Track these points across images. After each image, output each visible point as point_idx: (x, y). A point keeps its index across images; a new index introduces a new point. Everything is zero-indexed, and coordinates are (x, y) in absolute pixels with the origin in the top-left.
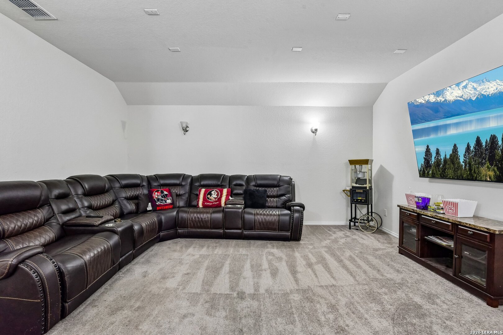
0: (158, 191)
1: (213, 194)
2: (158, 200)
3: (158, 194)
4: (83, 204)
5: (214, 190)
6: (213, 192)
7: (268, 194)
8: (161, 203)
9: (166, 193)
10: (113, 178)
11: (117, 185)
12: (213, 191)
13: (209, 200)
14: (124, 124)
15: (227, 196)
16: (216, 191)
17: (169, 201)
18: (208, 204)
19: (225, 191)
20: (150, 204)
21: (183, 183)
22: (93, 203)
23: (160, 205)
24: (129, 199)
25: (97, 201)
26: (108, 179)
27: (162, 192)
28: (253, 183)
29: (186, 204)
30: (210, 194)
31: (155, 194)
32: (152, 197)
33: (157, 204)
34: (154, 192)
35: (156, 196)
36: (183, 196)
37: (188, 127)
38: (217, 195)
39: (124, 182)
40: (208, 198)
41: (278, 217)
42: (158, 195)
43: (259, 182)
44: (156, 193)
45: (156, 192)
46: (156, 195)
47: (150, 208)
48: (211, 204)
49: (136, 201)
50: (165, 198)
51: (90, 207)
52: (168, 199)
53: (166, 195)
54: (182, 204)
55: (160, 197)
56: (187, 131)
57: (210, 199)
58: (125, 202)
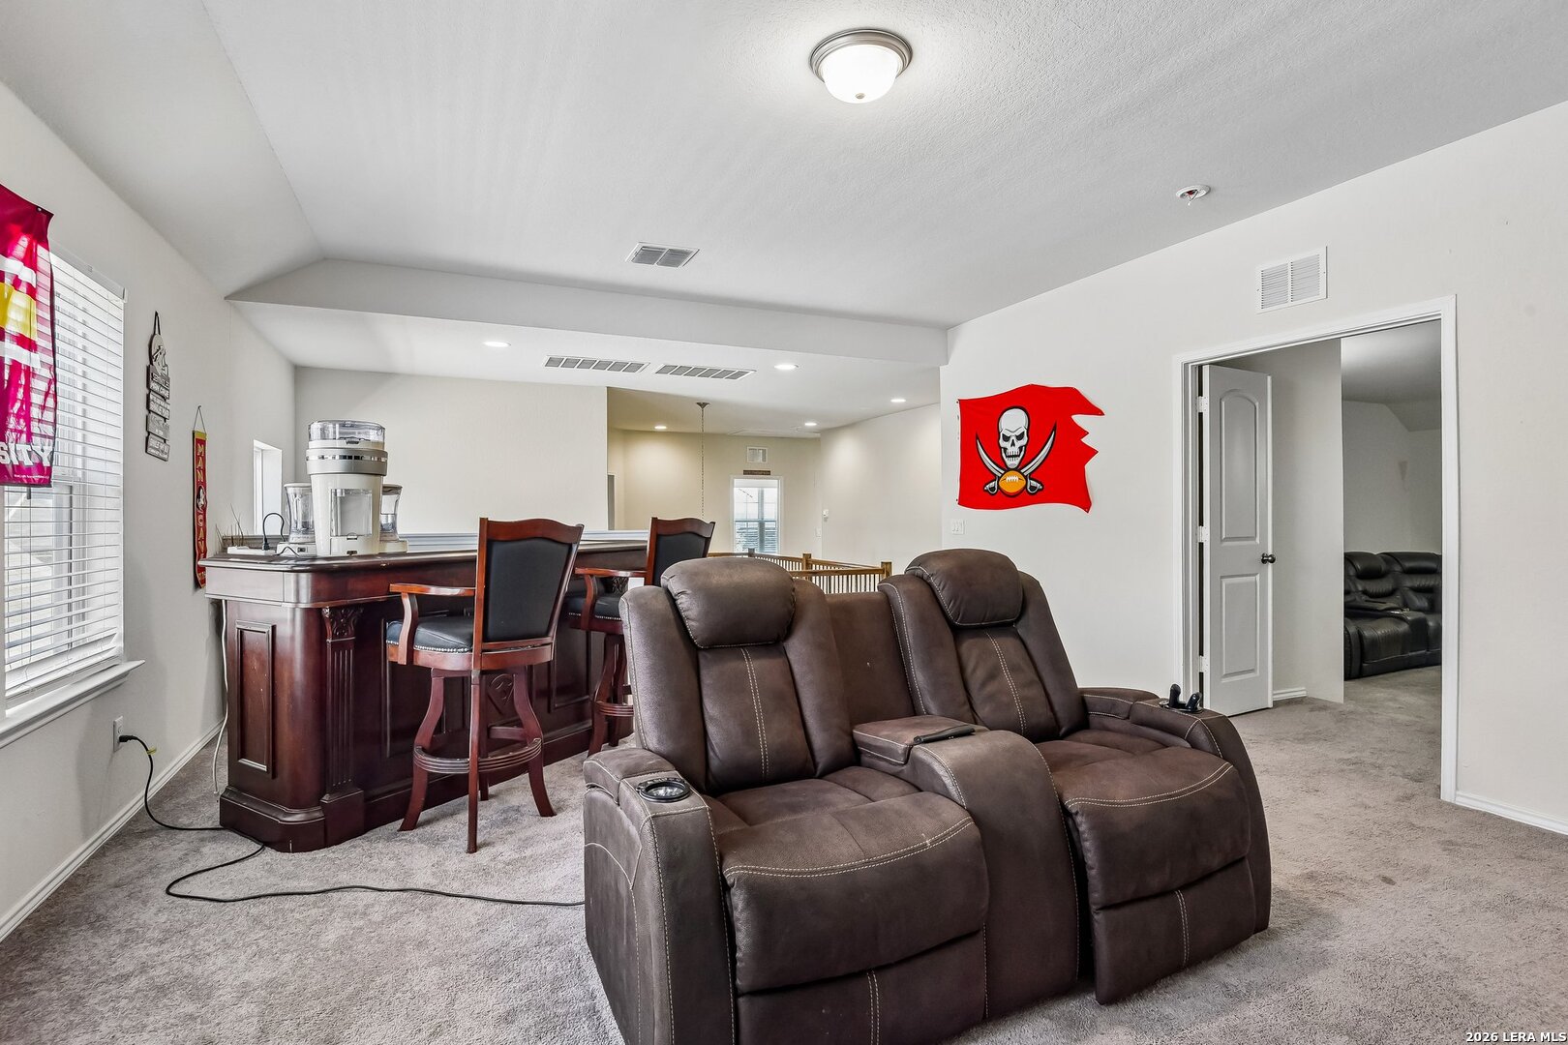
4: (1356, 587)
10: (1392, 558)
11: (1397, 568)
14: (1402, 466)
22: (1367, 588)
24: (1418, 590)
25: (1375, 586)
26: (1385, 560)
39: (1408, 565)
49: (1430, 596)
51: (1365, 592)
58: (1411, 595)
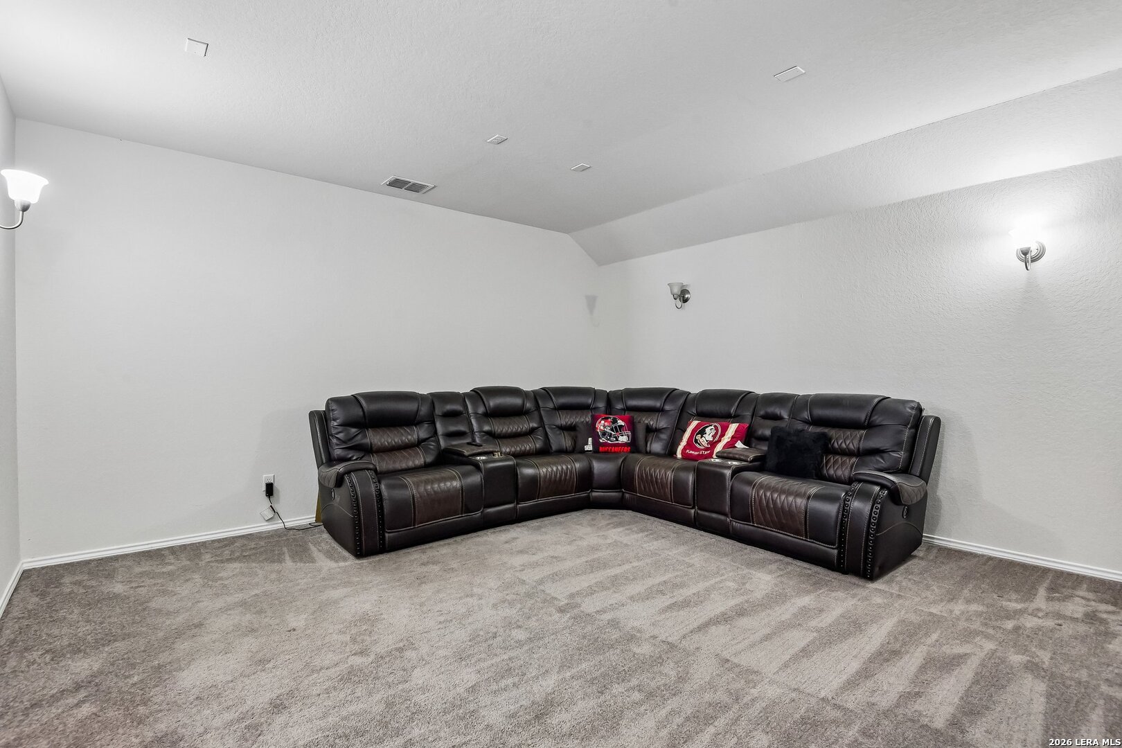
0: (607, 418)
1: (708, 433)
2: (604, 434)
3: (606, 424)
4: (479, 427)
5: (711, 425)
6: (708, 430)
7: (836, 444)
8: (609, 440)
9: (620, 423)
10: (546, 393)
11: (550, 405)
12: (711, 427)
13: (697, 445)
14: (591, 302)
15: (734, 439)
16: (715, 426)
17: (623, 439)
18: (691, 452)
19: (733, 428)
20: (590, 439)
21: (667, 407)
22: (498, 428)
23: (605, 444)
24: (563, 428)
26: (537, 394)
27: (615, 421)
28: (806, 415)
29: (664, 450)
30: (702, 433)
31: (600, 422)
32: (594, 428)
33: (601, 441)
34: (600, 419)
35: (602, 428)
36: (662, 433)
37: (688, 292)
38: (714, 437)
39: (561, 400)
40: (696, 441)
41: (804, 501)
42: (604, 426)
43: (819, 412)
44: (603, 422)
45: (603, 419)
46: (601, 425)
47: (589, 447)
48: (696, 453)
49: (572, 433)
50: (617, 431)
51: (489, 433)
52: (622, 436)
53: (621, 426)
54: (657, 447)
55: (608, 430)
56: (685, 301)
57: (699, 444)
58: (556, 433)
